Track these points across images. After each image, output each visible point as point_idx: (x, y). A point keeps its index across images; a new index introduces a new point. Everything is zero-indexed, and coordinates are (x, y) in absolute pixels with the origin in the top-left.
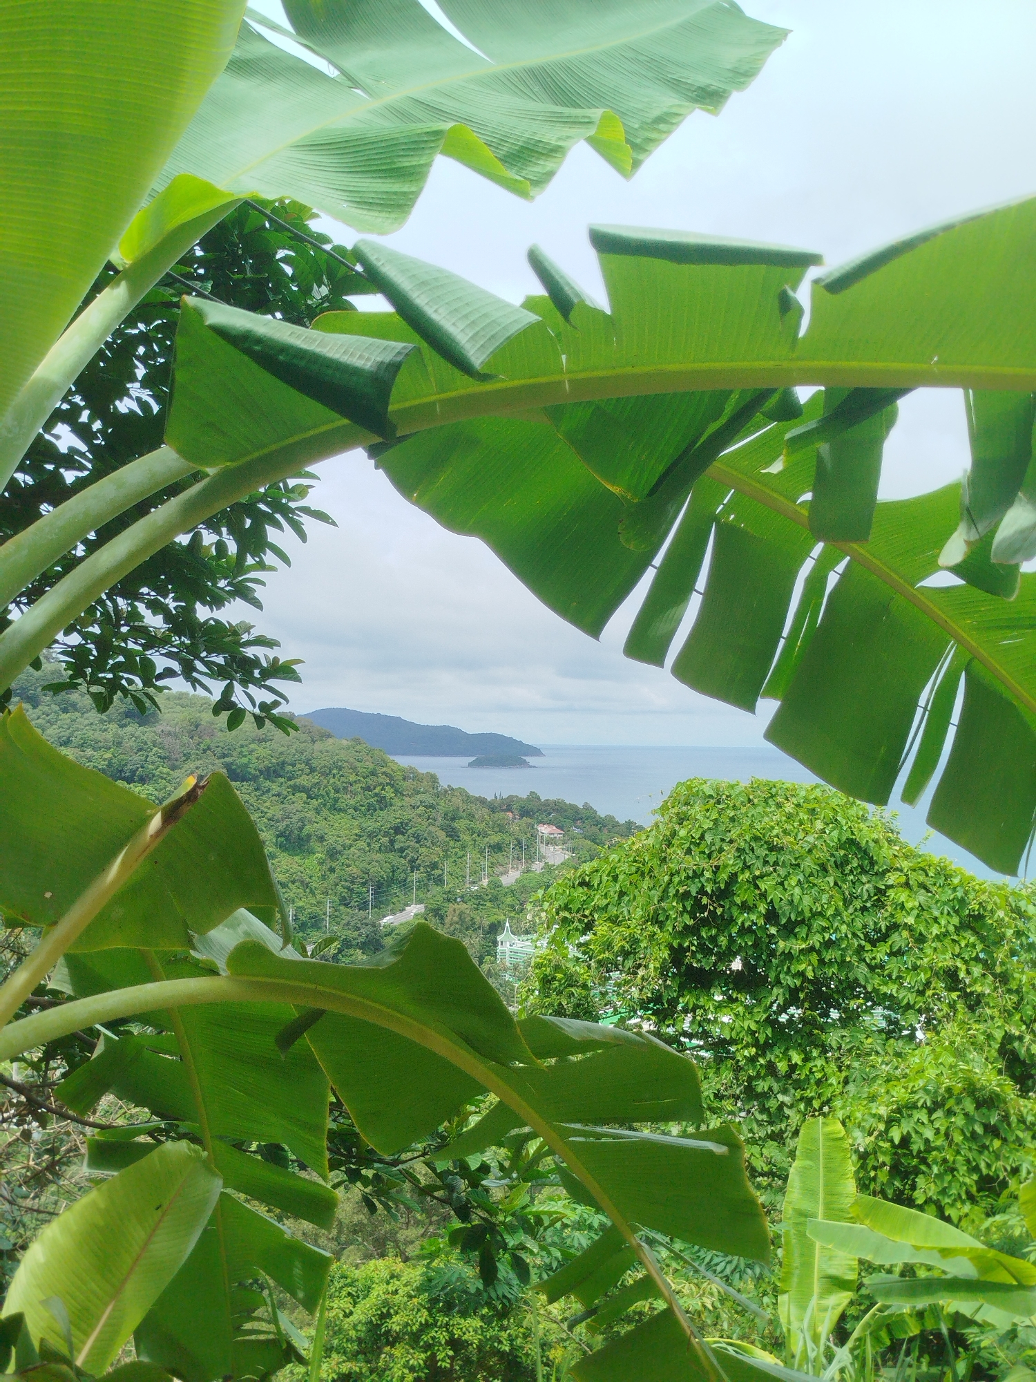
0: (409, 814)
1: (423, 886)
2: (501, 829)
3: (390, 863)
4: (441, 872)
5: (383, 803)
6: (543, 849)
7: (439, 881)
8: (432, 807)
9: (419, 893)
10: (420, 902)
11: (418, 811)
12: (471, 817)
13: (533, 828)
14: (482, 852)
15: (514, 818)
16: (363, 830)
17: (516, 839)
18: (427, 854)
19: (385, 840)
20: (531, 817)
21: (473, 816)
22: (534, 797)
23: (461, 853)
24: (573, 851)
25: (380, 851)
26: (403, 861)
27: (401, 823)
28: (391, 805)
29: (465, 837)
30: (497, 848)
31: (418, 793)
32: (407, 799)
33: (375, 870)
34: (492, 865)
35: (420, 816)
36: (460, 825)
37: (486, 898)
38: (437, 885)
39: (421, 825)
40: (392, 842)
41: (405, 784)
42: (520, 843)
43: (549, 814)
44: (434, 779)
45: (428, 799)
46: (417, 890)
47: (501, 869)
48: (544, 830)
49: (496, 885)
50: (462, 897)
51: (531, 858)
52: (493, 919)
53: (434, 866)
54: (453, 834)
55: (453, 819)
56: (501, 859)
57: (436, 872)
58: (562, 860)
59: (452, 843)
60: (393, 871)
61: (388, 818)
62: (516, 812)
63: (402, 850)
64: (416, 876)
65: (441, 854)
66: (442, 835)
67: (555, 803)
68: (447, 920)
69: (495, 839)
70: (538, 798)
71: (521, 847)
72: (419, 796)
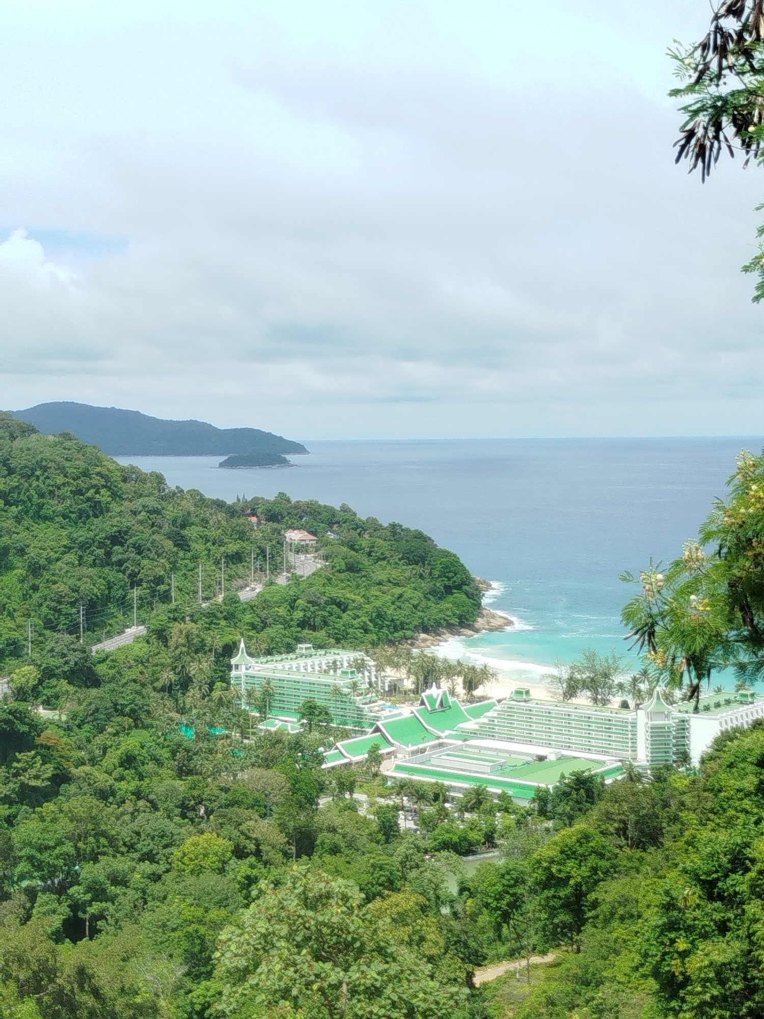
0: (128, 521)
1: (146, 604)
2: (242, 536)
3: (104, 579)
4: (167, 587)
5: (98, 509)
6: (292, 557)
7: (166, 598)
8: (157, 512)
9: (141, 612)
10: (142, 622)
11: (139, 517)
12: (205, 522)
13: (279, 533)
14: (217, 563)
15: (259, 523)
16: (73, 540)
17: (259, 547)
18: (149, 567)
19: (100, 552)
20: (279, 522)
21: (207, 522)
22: (283, 498)
23: (191, 565)
24: (326, 558)
25: (94, 565)
26: (121, 575)
27: (119, 532)
28: (108, 511)
29: (198, 547)
30: (236, 558)
31: (141, 496)
32: (126, 503)
33: (85, 586)
34: (230, 578)
35: (141, 522)
36: (191, 532)
37: (219, 615)
38: (164, 603)
39: (142, 534)
40: (108, 554)
41: (125, 486)
42: (263, 551)
43: (301, 518)
44: (159, 479)
45: (152, 502)
46: (139, 608)
47: (240, 582)
48: (294, 536)
49: (234, 601)
50: (191, 616)
51: (276, 569)
52: (227, 639)
53: (159, 580)
54: (182, 543)
55: (183, 526)
56: (241, 571)
57: (162, 588)
58: (314, 570)
59: (181, 554)
60: (110, 588)
61: (103, 526)
62: (263, 517)
63: (120, 563)
64: (135, 593)
65: (168, 566)
66: (169, 544)
67: (308, 505)
68: (172, 643)
69: (233, 547)
70: (289, 501)
71: (265, 556)
72: (141, 500)
